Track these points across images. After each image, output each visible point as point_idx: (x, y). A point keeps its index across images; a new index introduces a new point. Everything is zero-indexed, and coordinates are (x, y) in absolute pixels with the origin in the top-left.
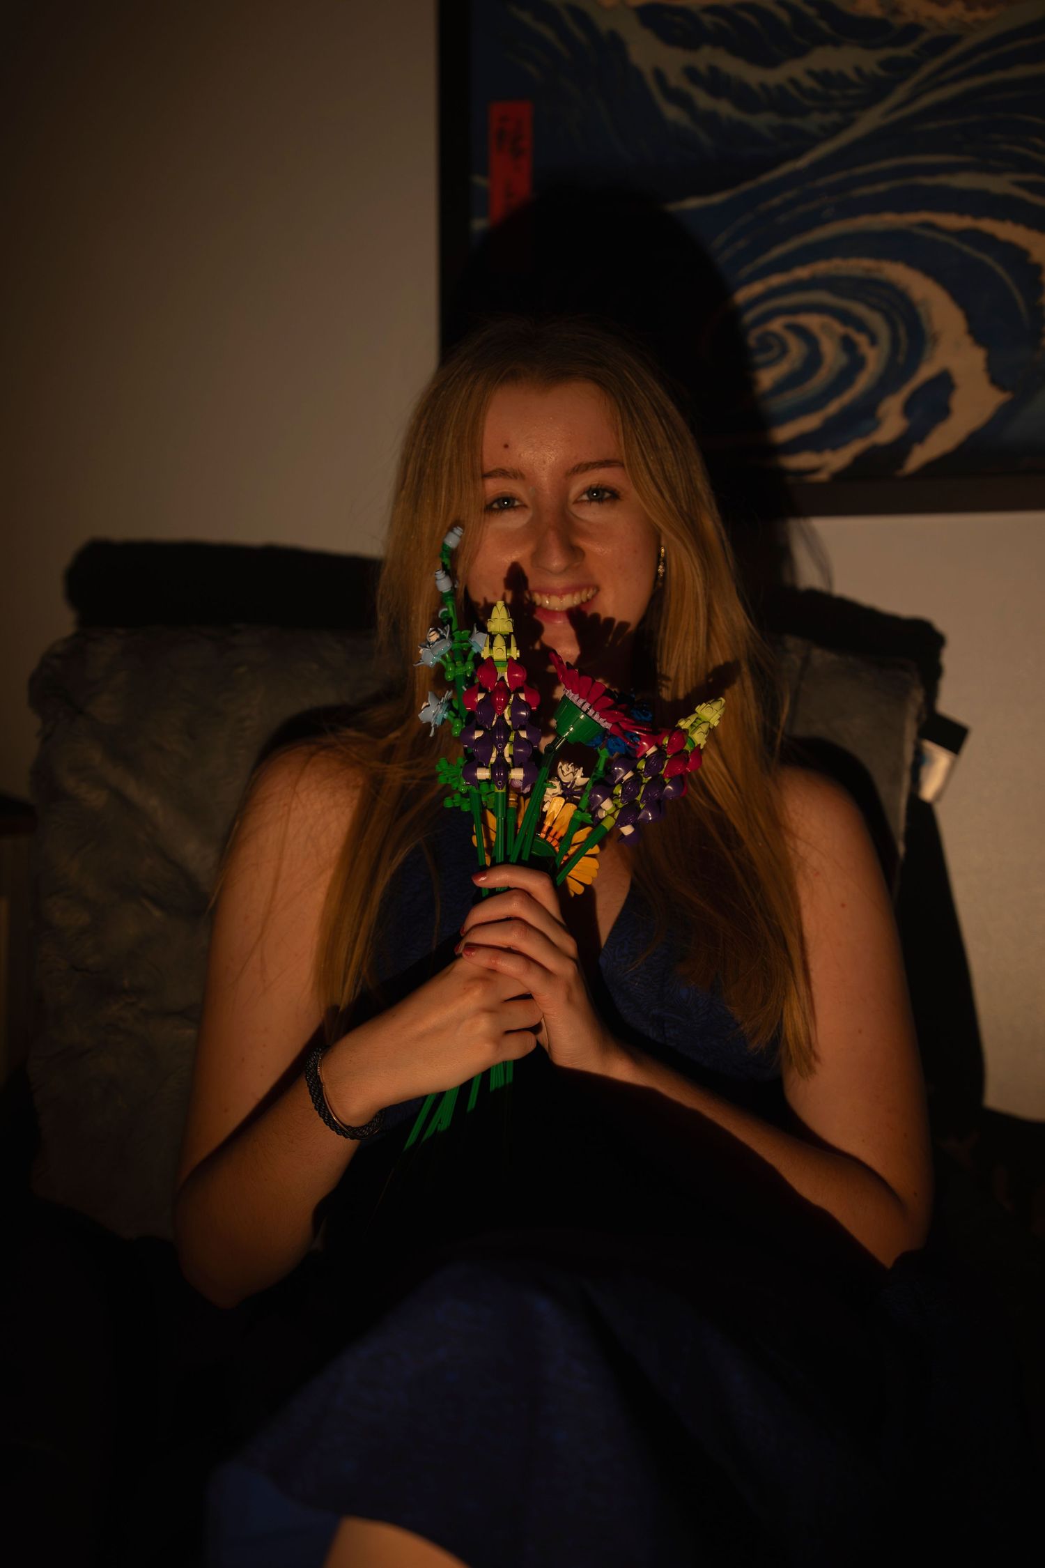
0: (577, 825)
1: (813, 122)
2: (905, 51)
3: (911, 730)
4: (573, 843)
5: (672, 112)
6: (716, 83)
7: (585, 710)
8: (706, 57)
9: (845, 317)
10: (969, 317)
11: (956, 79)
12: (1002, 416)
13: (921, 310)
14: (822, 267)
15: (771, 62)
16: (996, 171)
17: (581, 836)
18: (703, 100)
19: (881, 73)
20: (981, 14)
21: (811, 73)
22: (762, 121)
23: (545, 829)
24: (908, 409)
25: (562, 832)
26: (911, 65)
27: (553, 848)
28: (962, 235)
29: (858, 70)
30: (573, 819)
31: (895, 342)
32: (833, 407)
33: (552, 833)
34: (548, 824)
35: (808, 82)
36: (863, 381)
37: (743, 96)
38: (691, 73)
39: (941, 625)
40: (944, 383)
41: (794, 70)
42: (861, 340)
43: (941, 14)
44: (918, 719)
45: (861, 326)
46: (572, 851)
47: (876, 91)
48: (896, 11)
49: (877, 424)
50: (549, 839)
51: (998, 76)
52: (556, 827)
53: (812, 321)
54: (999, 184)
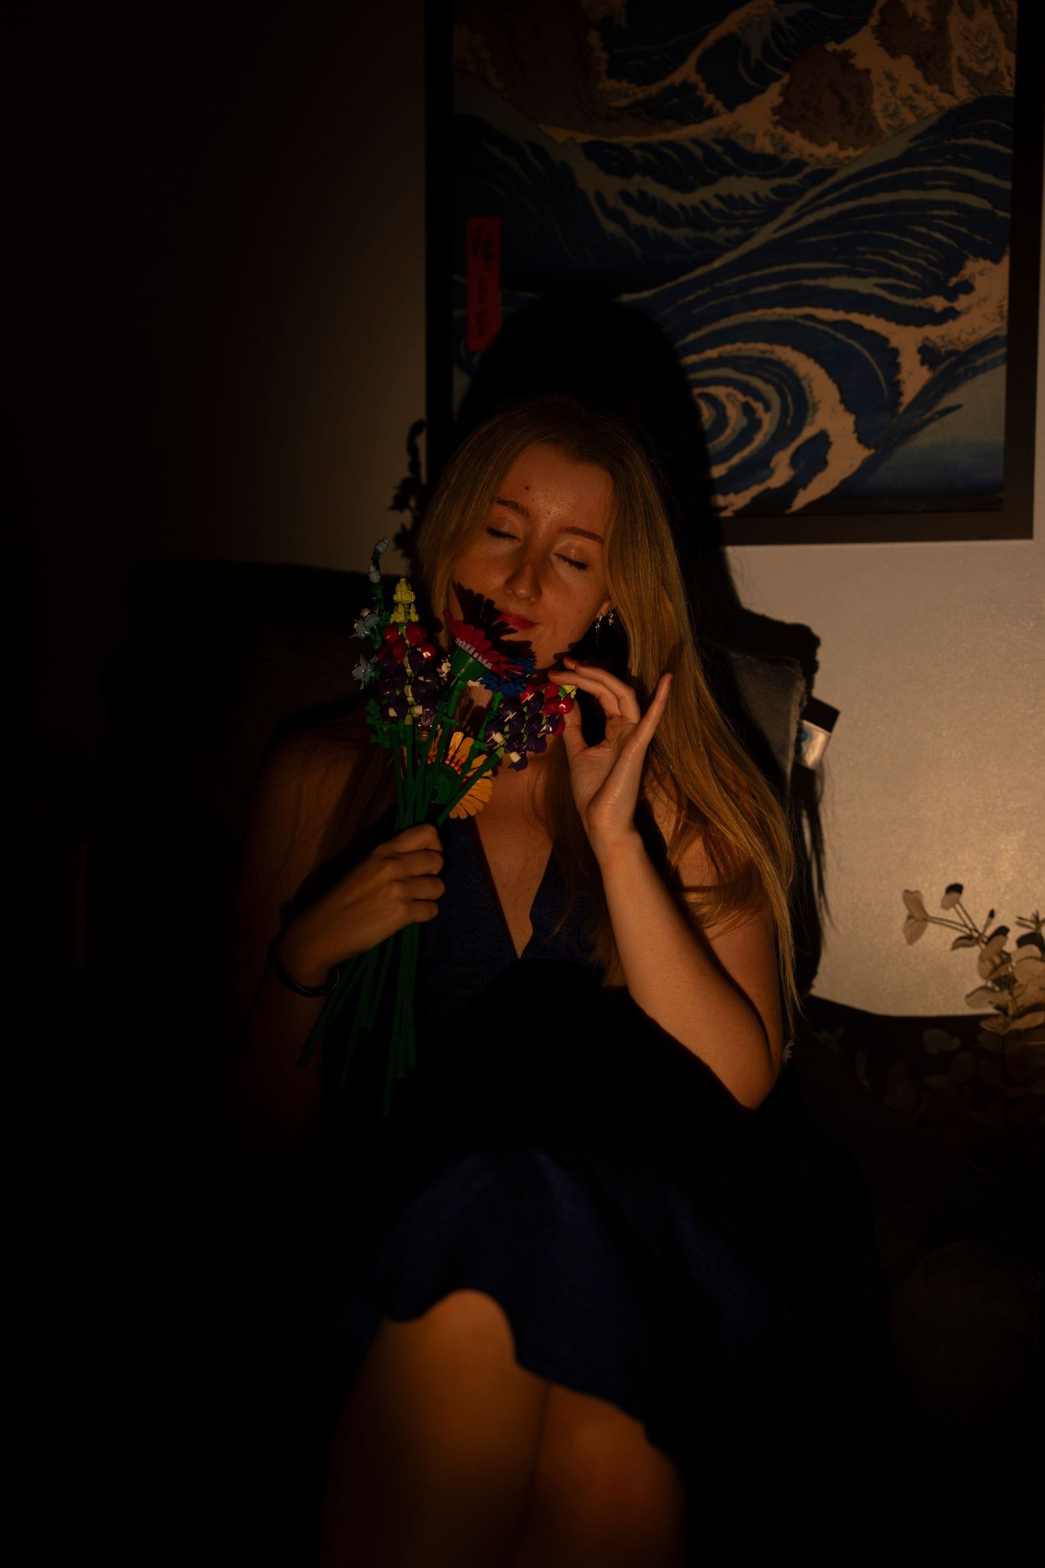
0: (475, 753)
1: (721, 234)
2: (792, 181)
3: (795, 712)
4: (472, 767)
5: (610, 226)
6: (646, 204)
7: (471, 653)
8: (637, 183)
9: (745, 389)
10: (841, 390)
11: (831, 203)
12: (868, 467)
13: (804, 383)
14: (728, 349)
15: (689, 188)
16: (864, 276)
17: (478, 762)
18: (634, 217)
19: (773, 197)
20: (851, 152)
21: (718, 197)
22: (681, 234)
23: (450, 757)
24: (794, 461)
25: (463, 760)
26: (797, 192)
27: (456, 772)
28: (835, 325)
29: (755, 195)
30: (472, 747)
31: (784, 409)
32: (736, 459)
33: (455, 761)
34: (451, 753)
35: (716, 204)
36: (759, 439)
37: (666, 215)
38: (625, 196)
39: (816, 630)
40: (822, 441)
41: (706, 194)
42: (758, 406)
43: (821, 152)
44: (801, 704)
45: (758, 396)
46: (470, 774)
47: (770, 211)
48: (785, 149)
49: (771, 473)
50: (453, 765)
51: (864, 201)
52: (458, 756)
53: (720, 392)
54: (864, 286)
